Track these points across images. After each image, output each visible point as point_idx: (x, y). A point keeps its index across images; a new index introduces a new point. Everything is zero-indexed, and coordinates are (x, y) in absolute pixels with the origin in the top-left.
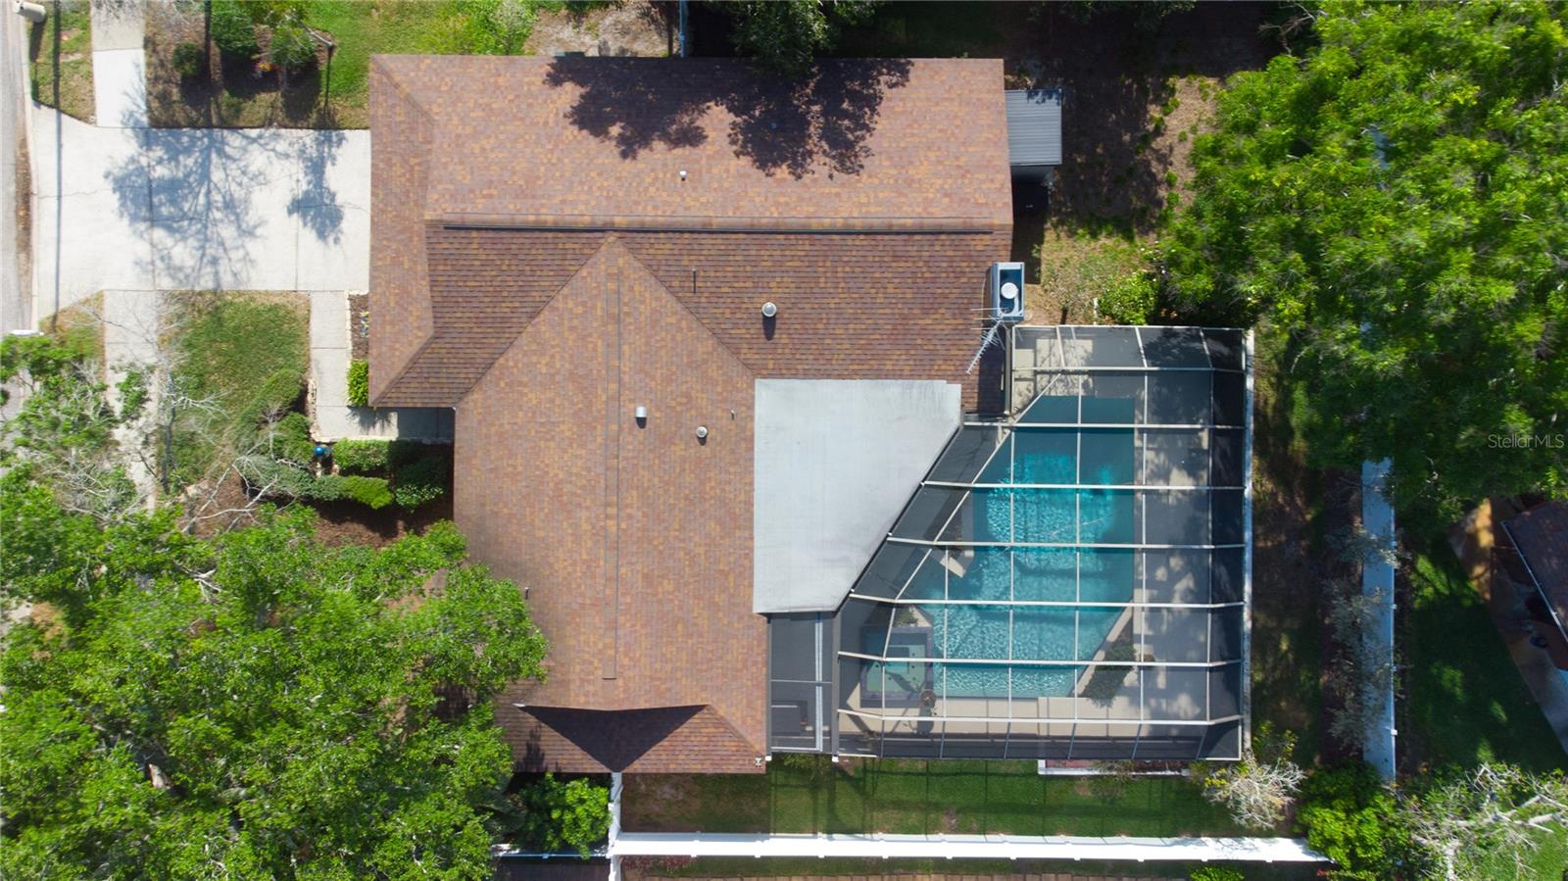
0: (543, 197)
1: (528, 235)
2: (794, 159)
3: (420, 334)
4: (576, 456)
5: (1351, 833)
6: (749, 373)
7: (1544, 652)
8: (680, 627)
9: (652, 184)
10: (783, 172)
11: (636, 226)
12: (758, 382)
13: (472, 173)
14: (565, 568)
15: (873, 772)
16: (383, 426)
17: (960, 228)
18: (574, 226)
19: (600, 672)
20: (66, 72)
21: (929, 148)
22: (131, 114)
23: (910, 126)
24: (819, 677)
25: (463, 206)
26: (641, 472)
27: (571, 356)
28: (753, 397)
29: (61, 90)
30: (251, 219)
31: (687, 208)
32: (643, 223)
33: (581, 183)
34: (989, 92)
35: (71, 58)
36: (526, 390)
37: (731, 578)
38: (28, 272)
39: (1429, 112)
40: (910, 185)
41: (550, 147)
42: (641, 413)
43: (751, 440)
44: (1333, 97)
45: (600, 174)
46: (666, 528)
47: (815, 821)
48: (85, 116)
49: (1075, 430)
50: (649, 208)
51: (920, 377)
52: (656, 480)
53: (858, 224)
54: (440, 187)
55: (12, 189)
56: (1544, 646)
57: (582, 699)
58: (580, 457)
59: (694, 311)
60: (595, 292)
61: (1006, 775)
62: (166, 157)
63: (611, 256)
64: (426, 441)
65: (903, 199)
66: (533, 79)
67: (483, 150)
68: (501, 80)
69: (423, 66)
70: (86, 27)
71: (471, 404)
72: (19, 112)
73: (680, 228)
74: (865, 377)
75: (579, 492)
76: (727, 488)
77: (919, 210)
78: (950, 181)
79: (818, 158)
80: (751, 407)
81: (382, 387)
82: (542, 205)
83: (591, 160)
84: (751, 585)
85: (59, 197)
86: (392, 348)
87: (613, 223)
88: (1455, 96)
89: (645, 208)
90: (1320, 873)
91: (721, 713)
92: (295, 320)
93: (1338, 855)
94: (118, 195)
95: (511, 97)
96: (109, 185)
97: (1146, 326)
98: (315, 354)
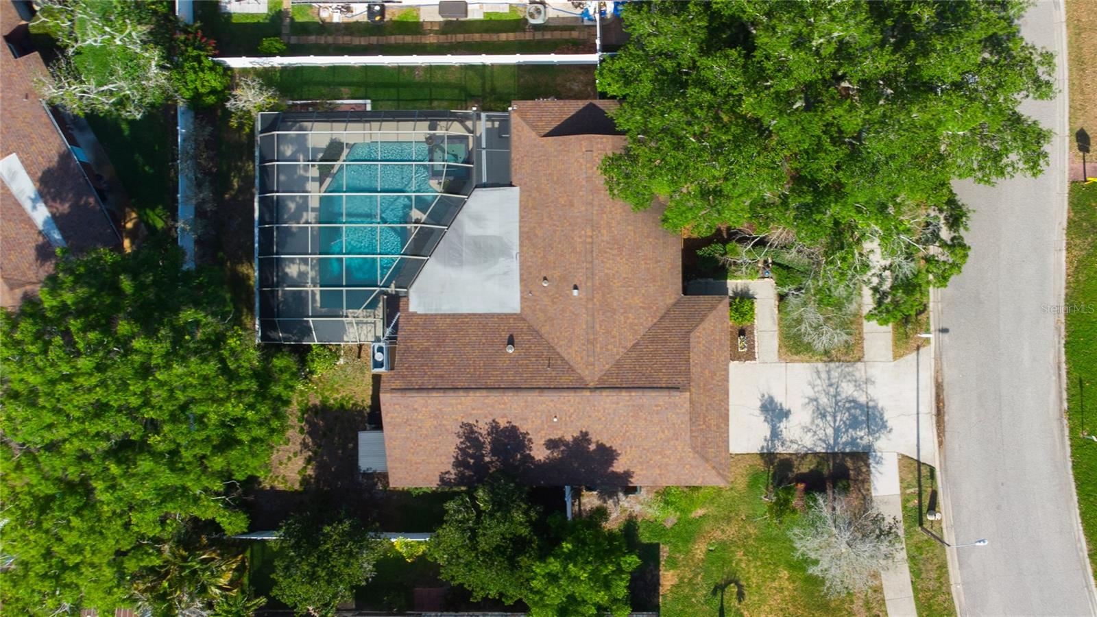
0: (629, 406)
1: (636, 385)
2: (497, 432)
3: (698, 334)
4: (610, 269)
5: (201, 74)
6: (523, 316)
7: (97, 173)
8: (555, 178)
9: (572, 414)
10: (503, 424)
11: (578, 390)
12: (518, 311)
13: (667, 418)
14: (616, 210)
15: (461, 100)
16: (737, 287)
17: (408, 391)
18: (611, 390)
19: (595, 154)
20: (915, 483)
21: (426, 435)
22: (877, 463)
23: (437, 448)
24: (484, 152)
25: (671, 400)
26: (575, 261)
27: (614, 322)
28: (521, 303)
29: (916, 473)
30: (811, 407)
31: (552, 401)
32: (575, 392)
33: (609, 414)
34: (396, 468)
35: (912, 490)
36: (641, 305)
37: (530, 205)
38: (937, 372)
39: (171, 431)
40: (436, 415)
41: (628, 434)
42: (575, 292)
43: (522, 280)
44: (214, 447)
45: (600, 419)
46: (563, 231)
47: (492, 73)
48: (904, 458)
49: (346, 286)
50: (572, 400)
51: (432, 315)
52: (567, 257)
53: (461, 393)
54: (683, 411)
55: (946, 418)
56: (97, 175)
57: (604, 140)
58: (607, 269)
59: (551, 348)
60: (601, 356)
61: (388, 100)
62: (858, 440)
63: (591, 375)
64: (711, 280)
65: (439, 407)
66: (641, 473)
67: (663, 432)
68: (658, 472)
69: (701, 479)
70: (904, 508)
71: (673, 297)
72: (943, 461)
73: (556, 391)
74: (461, 315)
75: (608, 250)
76: (532, 253)
77: (429, 401)
78: (414, 417)
79: (484, 432)
80: (522, 298)
81: (720, 306)
82: (628, 401)
83: (605, 427)
84: (521, 201)
85: (918, 414)
86: (715, 327)
87: (591, 392)
88: (159, 439)
89: (575, 400)
90: (217, 52)
91: (534, 133)
92: (786, 346)
93: (208, 62)
94: (885, 419)
95: (652, 462)
96: (889, 424)
97: (312, 343)
98: (776, 328)
